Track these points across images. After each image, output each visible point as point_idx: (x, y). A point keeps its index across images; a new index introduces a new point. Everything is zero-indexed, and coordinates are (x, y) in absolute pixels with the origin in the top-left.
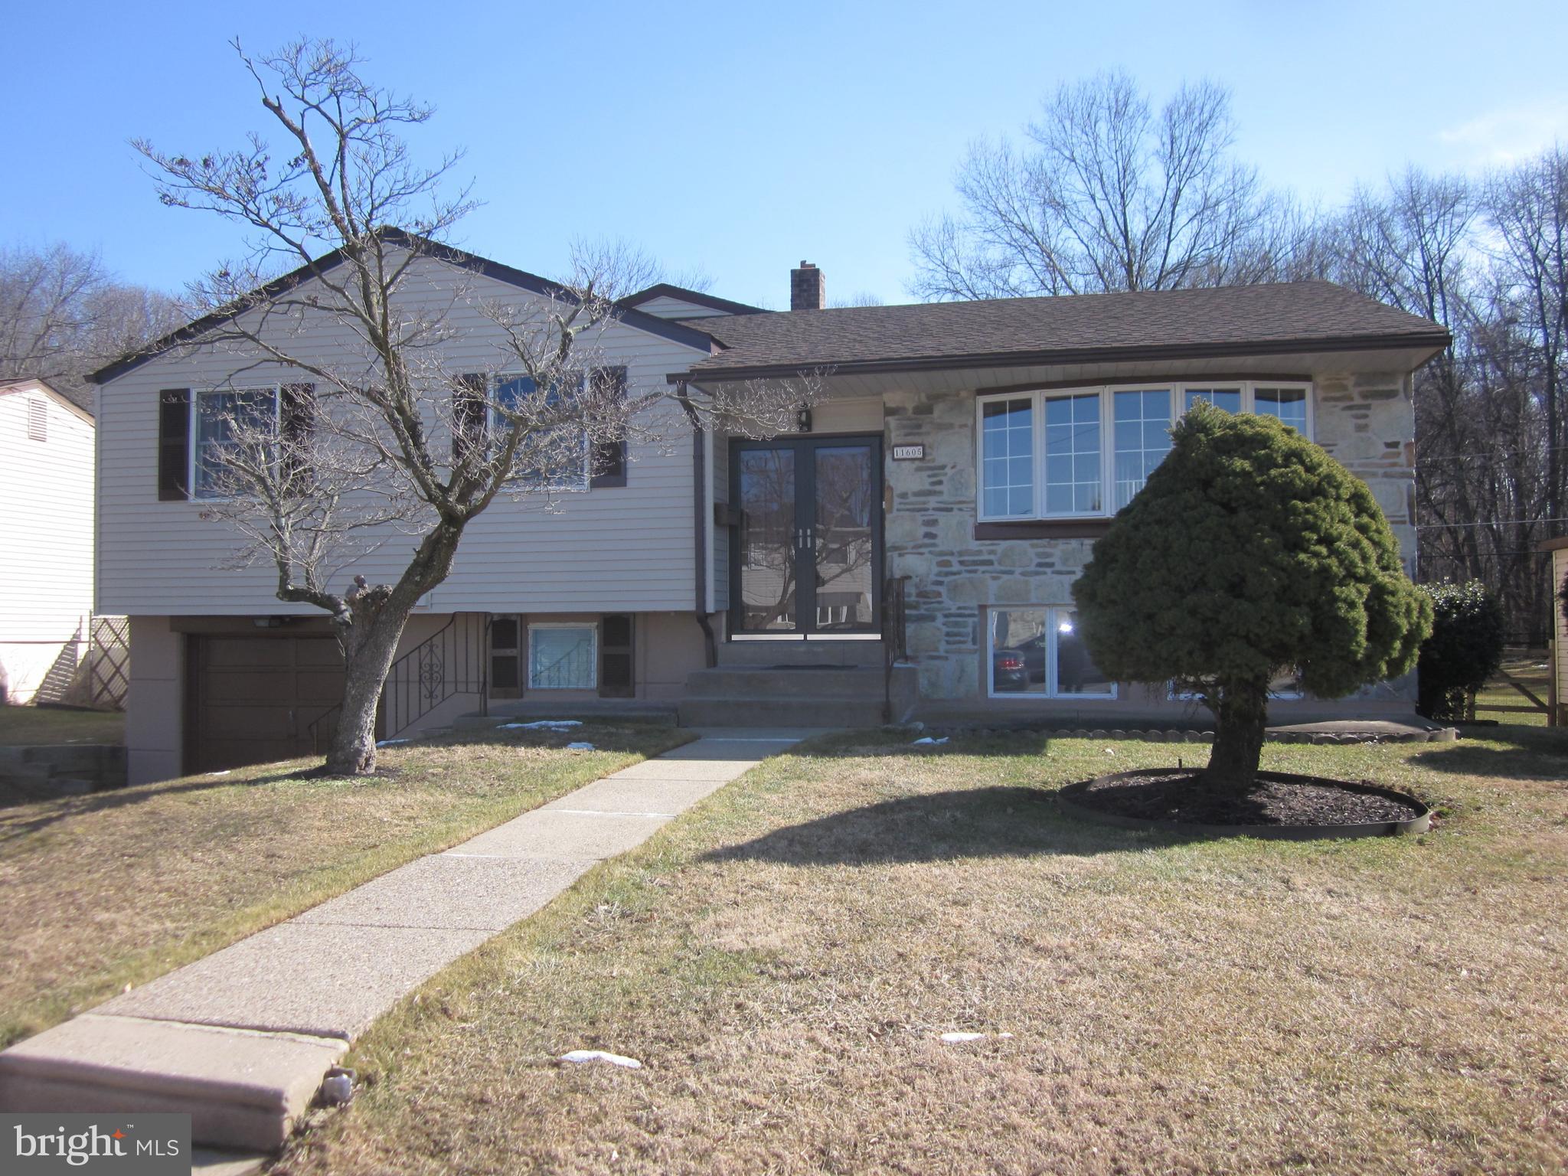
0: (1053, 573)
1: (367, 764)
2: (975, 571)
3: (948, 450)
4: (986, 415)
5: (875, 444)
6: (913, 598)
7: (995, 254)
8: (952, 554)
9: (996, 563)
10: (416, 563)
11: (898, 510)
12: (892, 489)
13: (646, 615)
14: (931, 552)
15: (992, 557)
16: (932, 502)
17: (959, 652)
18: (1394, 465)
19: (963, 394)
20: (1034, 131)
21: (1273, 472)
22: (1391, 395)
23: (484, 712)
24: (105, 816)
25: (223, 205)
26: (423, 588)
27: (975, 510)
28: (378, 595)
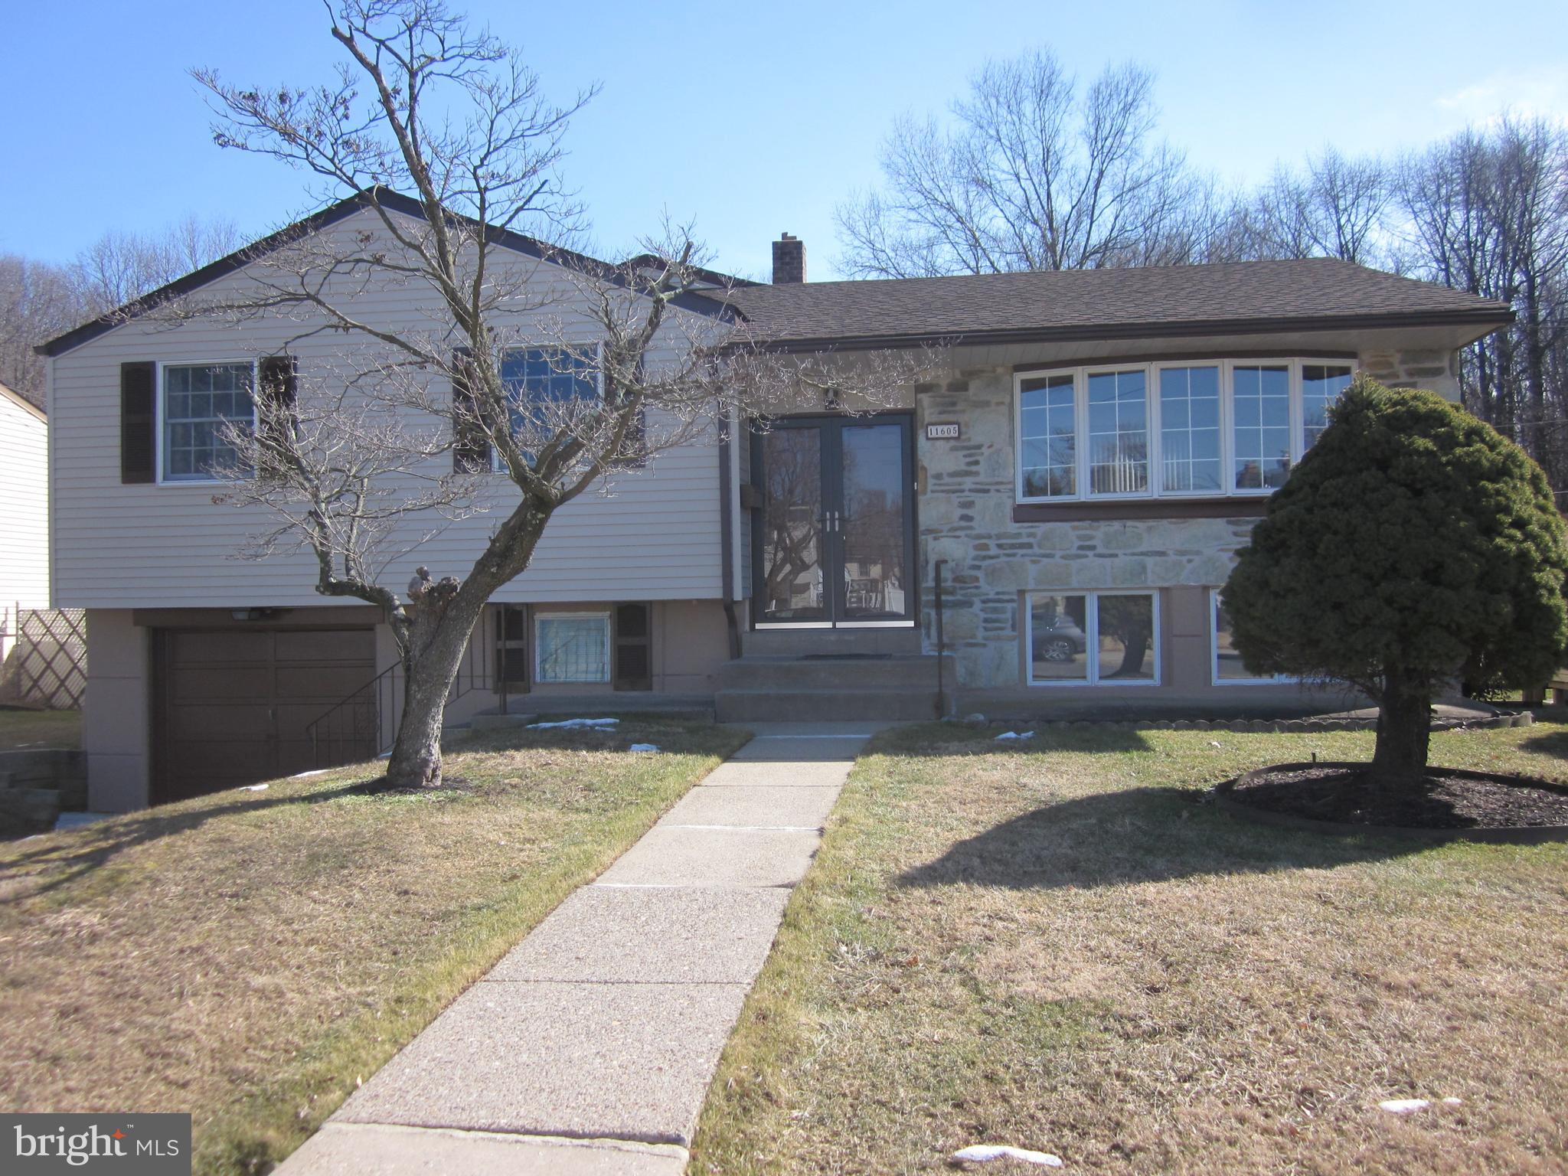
0: (1095, 555)
1: (434, 776)
2: (1014, 555)
3: (984, 428)
4: (1023, 391)
5: (906, 422)
6: (949, 584)
7: (920, 233)
8: (989, 537)
9: (1035, 546)
10: (490, 553)
11: (932, 492)
12: (924, 469)
13: (664, 603)
14: (967, 536)
15: (1031, 540)
16: (968, 482)
17: (999, 638)
19: (1000, 370)
20: (960, 109)
21: (1458, 451)
22: (1437, 372)
23: (504, 709)
24: (170, 846)
26: (500, 580)
27: (1013, 490)
28: (445, 589)
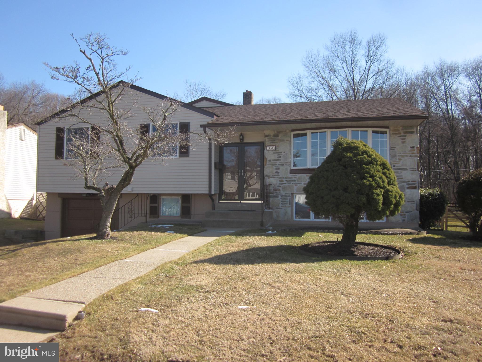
1: (108, 236)
2: (290, 183)
3: (283, 147)
4: (294, 137)
5: (262, 145)
6: (272, 191)
8: (283, 178)
9: (296, 181)
10: (122, 179)
11: (268, 165)
12: (266, 159)
13: (195, 195)
14: (277, 177)
15: (295, 179)
16: (278, 162)
17: (285, 207)
18: (413, 153)
19: (287, 131)
20: (327, 47)
21: (358, 157)
22: (412, 133)
23: (146, 222)
24: (33, 249)
25: (69, 79)
26: (124, 186)
27: (290, 165)
28: (112, 188)
